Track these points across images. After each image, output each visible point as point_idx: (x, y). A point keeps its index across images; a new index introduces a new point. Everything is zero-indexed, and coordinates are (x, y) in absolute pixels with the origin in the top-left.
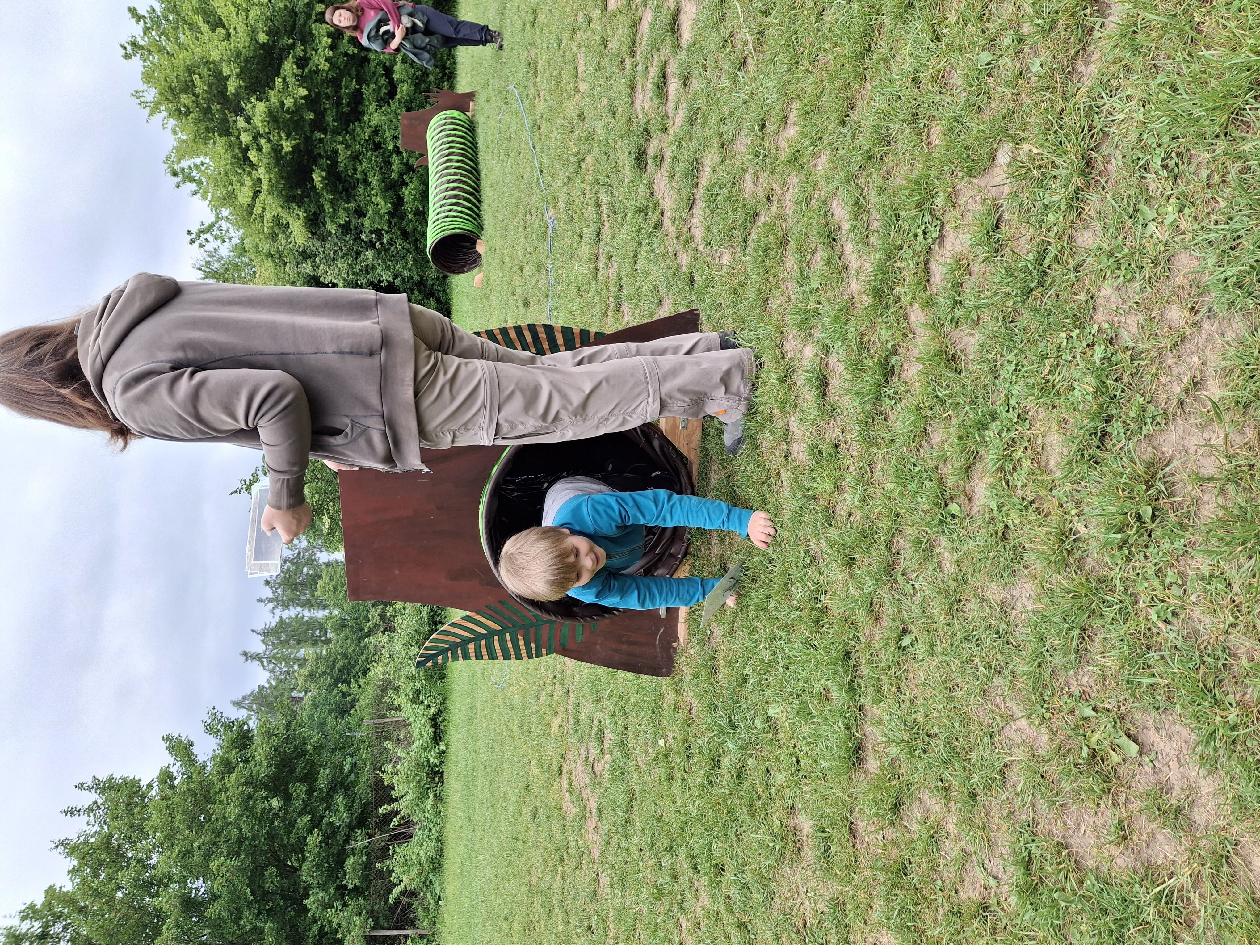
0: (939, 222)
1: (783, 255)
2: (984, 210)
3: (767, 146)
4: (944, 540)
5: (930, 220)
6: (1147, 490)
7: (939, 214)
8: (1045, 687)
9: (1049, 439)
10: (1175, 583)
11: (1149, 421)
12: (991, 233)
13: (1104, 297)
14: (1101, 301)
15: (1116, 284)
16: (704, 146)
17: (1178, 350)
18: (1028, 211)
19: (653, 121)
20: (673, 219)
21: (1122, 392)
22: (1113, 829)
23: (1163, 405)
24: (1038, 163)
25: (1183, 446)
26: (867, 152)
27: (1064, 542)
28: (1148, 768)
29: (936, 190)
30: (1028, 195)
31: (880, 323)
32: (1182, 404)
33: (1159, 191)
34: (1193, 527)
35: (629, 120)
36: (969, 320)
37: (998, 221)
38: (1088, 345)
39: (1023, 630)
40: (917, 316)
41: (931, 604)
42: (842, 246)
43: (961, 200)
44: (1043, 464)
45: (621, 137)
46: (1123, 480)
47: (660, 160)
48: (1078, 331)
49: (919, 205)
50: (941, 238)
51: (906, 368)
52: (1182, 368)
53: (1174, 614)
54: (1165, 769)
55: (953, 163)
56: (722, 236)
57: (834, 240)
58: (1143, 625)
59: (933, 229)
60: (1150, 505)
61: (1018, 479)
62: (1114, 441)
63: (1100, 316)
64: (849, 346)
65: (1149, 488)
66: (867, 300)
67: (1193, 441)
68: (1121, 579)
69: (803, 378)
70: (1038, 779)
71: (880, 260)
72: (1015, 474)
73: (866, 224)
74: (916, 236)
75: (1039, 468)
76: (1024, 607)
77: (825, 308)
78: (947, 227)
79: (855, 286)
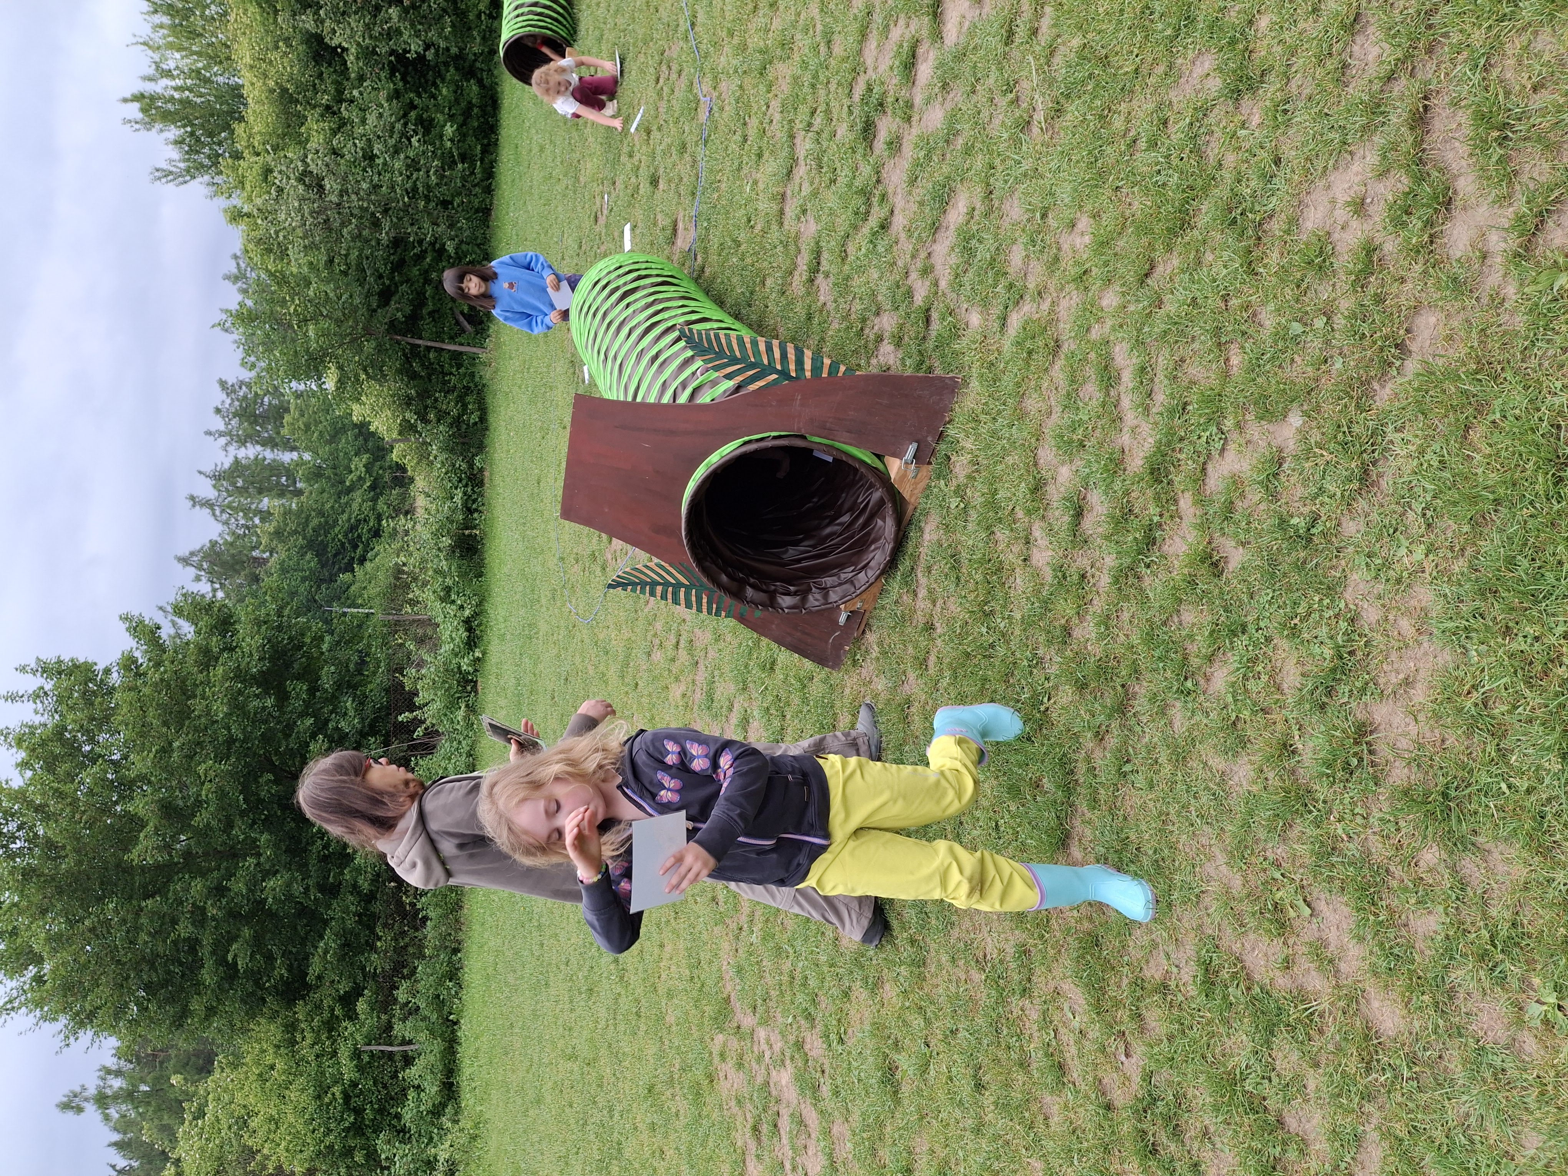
0: (1223, 437)
1: (1050, 366)
2: (1268, 452)
4: (1178, 705)
5: (1216, 431)
7: (1225, 431)
8: (1246, 847)
9: (1288, 666)
11: (1368, 693)
12: (1270, 478)
14: (1351, 583)
17: (1401, 652)
20: (907, 230)
22: (1280, 960)
23: (1381, 687)
25: (1389, 721)
28: (1315, 926)
31: (1150, 495)
32: (1395, 692)
35: (854, 70)
37: (1279, 471)
38: (1334, 615)
42: (1120, 397)
43: (1248, 430)
44: (1278, 683)
47: (896, 148)
48: (1328, 600)
49: (1209, 418)
50: (1223, 450)
51: (1168, 546)
52: (1401, 667)
54: (1327, 930)
57: (1112, 386)
59: (1217, 440)
61: (1255, 686)
63: (1349, 595)
69: (1060, 504)
70: (1229, 910)
71: (1161, 441)
72: (1253, 681)
73: (1149, 391)
75: (1274, 684)
76: (1240, 782)
77: (1093, 448)
78: (1230, 445)
79: (1127, 440)
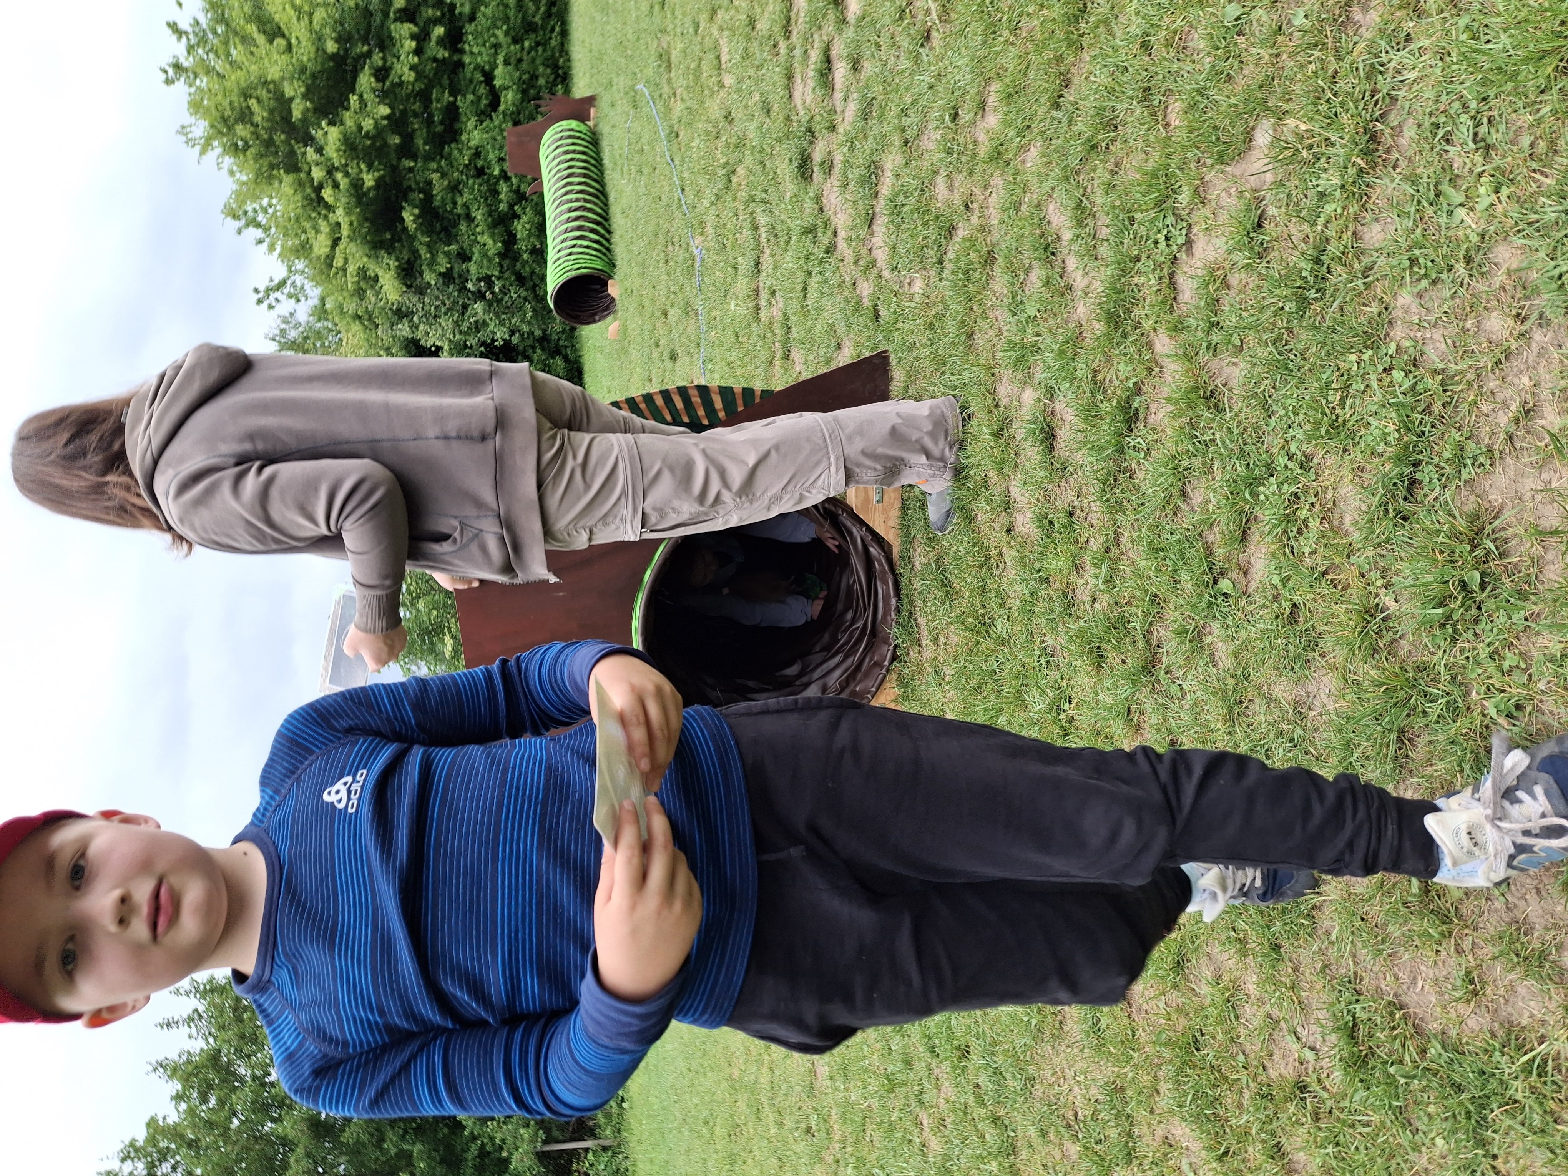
0: (1184, 224)
1: (989, 278)
2: (1241, 205)
3: (962, 140)
4: (1216, 627)
5: (1174, 222)
6: (1472, 551)
7: (1184, 213)
9: (1342, 491)
10: (1517, 667)
11: (1469, 462)
12: (1251, 235)
13: (1402, 307)
14: (1398, 313)
15: (1416, 290)
16: (883, 145)
17: (1502, 369)
18: (1297, 204)
19: (817, 118)
20: (849, 240)
21: (1433, 426)
22: (1459, 983)
23: (1486, 441)
24: (1308, 142)
25: (1516, 492)
26: (1089, 140)
27: (1368, 622)
28: (1499, 904)
29: (1179, 184)
30: (1297, 182)
31: (1117, 356)
32: (1511, 438)
33: (1468, 167)
34: (1535, 594)
35: (788, 118)
36: (1230, 347)
37: (1260, 218)
38: (1385, 370)
39: (1324, 735)
40: (1163, 344)
41: (1206, 708)
42: (1063, 261)
43: (1212, 195)
44: (1336, 523)
45: (779, 140)
46: (1440, 540)
47: (828, 166)
48: (1370, 352)
49: (1159, 204)
50: (1189, 243)
51: (1153, 411)
52: (1509, 393)
53: (1518, 707)
54: (1522, 904)
55: (1198, 148)
56: (911, 257)
57: (1053, 254)
58: (1478, 722)
59: (1178, 233)
60: (1477, 569)
61: (1306, 544)
62: (1426, 489)
63: (1398, 332)
64: (1079, 387)
65: (1474, 548)
66: (1099, 327)
67: (1530, 483)
68: (1446, 666)
69: (1024, 430)
70: (1358, 923)
71: (1113, 276)
72: (1301, 539)
73: (1092, 232)
74: (1156, 243)
75: (1332, 529)
76: (1324, 706)
77: (1046, 341)
78: (1195, 230)
79: (1082, 310)
